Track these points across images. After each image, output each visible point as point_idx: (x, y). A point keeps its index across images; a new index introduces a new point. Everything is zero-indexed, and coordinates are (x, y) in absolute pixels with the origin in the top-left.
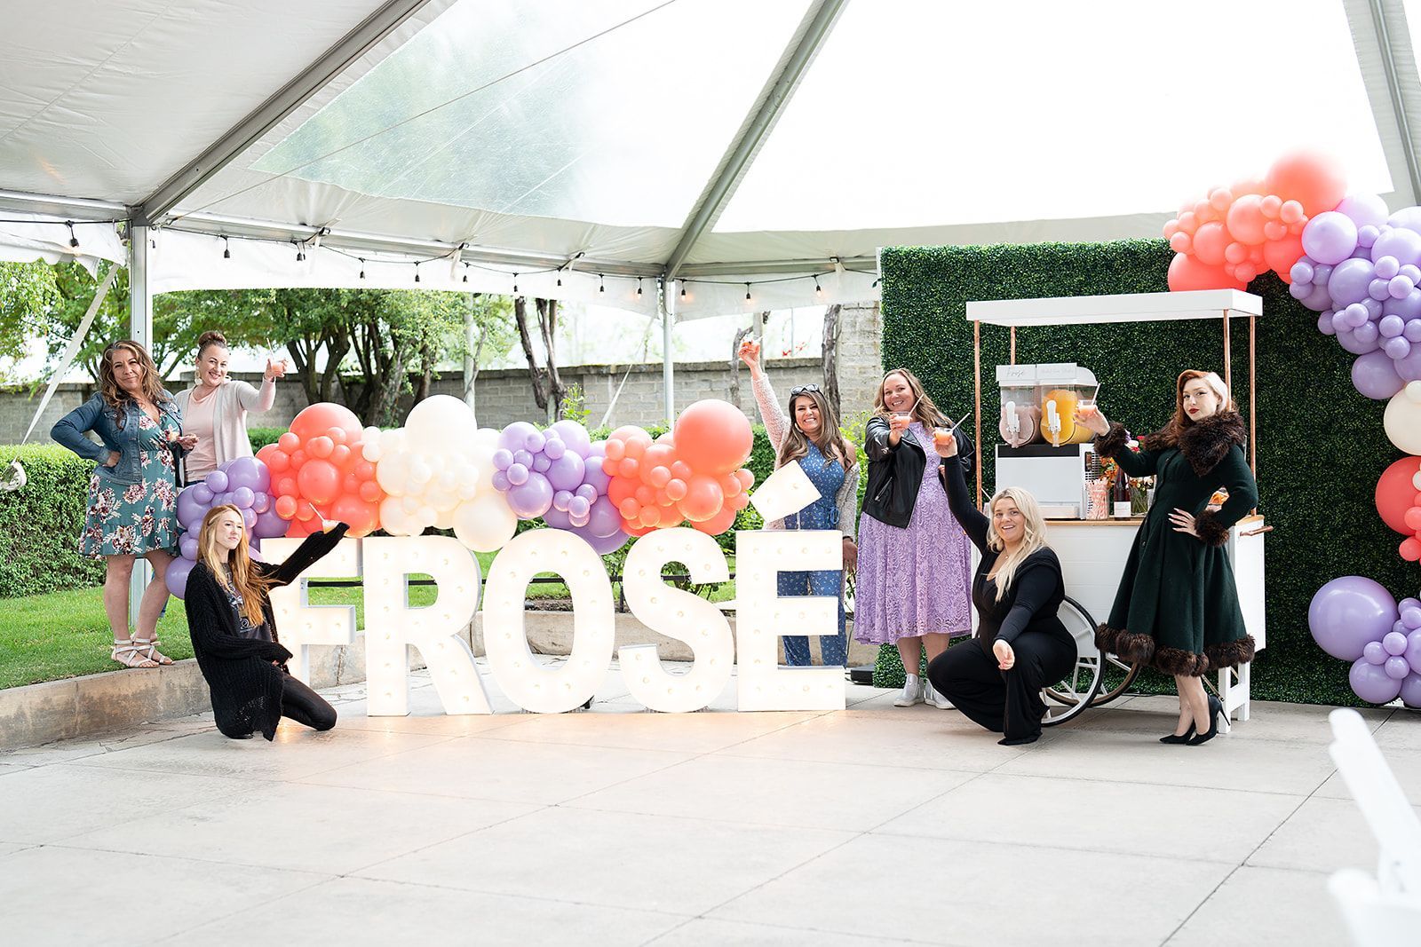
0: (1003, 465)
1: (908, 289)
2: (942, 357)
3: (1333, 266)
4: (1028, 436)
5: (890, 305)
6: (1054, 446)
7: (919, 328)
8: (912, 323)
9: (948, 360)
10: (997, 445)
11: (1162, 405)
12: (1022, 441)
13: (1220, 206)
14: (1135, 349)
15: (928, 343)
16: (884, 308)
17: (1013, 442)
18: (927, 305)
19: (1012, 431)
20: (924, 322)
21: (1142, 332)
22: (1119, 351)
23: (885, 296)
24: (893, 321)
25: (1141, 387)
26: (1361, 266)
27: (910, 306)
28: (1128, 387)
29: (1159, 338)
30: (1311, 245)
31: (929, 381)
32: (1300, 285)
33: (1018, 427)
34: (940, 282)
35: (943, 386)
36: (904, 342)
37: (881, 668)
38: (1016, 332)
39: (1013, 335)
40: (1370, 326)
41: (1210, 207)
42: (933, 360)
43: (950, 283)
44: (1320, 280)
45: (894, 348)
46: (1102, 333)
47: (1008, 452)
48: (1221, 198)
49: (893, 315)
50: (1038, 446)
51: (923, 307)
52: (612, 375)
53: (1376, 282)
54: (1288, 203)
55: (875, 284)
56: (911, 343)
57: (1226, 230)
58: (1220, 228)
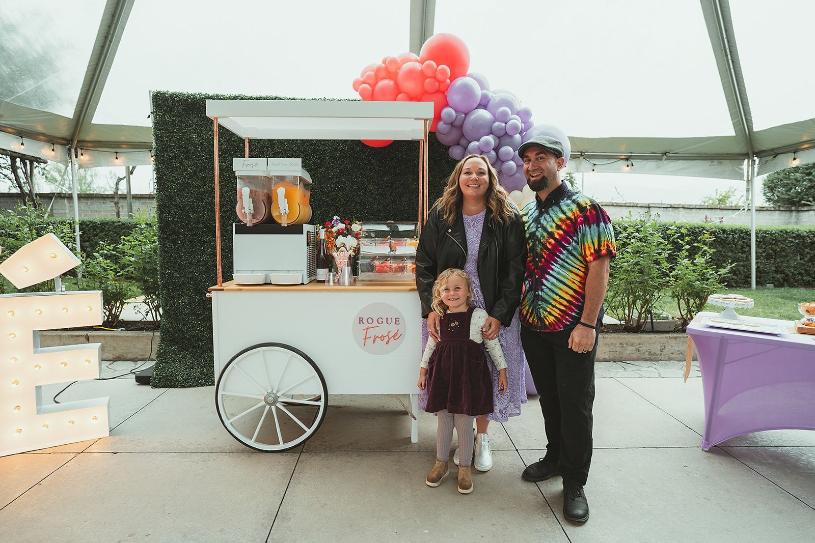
0: (240, 241)
1: (173, 120)
2: (197, 168)
3: (466, 114)
4: (260, 218)
5: (159, 130)
6: (283, 225)
7: (181, 147)
8: (175, 143)
9: (201, 171)
10: (234, 224)
11: (343, 204)
12: (255, 221)
13: (392, 68)
14: (327, 167)
15: (187, 158)
16: (155, 133)
17: (248, 221)
18: (187, 132)
19: (247, 211)
20: (184, 144)
21: (331, 157)
22: (316, 169)
23: (155, 124)
24: (162, 141)
25: (330, 192)
26: (484, 114)
27: (174, 132)
28: (322, 192)
29: (341, 162)
30: (454, 97)
31: (187, 183)
32: (445, 123)
33: (252, 208)
34: (195, 117)
35: (198, 187)
36: (170, 156)
37: (156, 375)
38: (249, 142)
39: (247, 144)
40: (493, 153)
41: (386, 68)
42: (191, 169)
43: (203, 118)
44: (458, 123)
45: (163, 160)
46: (305, 157)
47: (243, 229)
48: (393, 61)
49: (162, 137)
50: (268, 226)
51: (183, 133)
52: (67, 197)
53: (497, 124)
54: (441, 67)
55: (149, 117)
56: (175, 157)
57: (396, 84)
58: (392, 83)
